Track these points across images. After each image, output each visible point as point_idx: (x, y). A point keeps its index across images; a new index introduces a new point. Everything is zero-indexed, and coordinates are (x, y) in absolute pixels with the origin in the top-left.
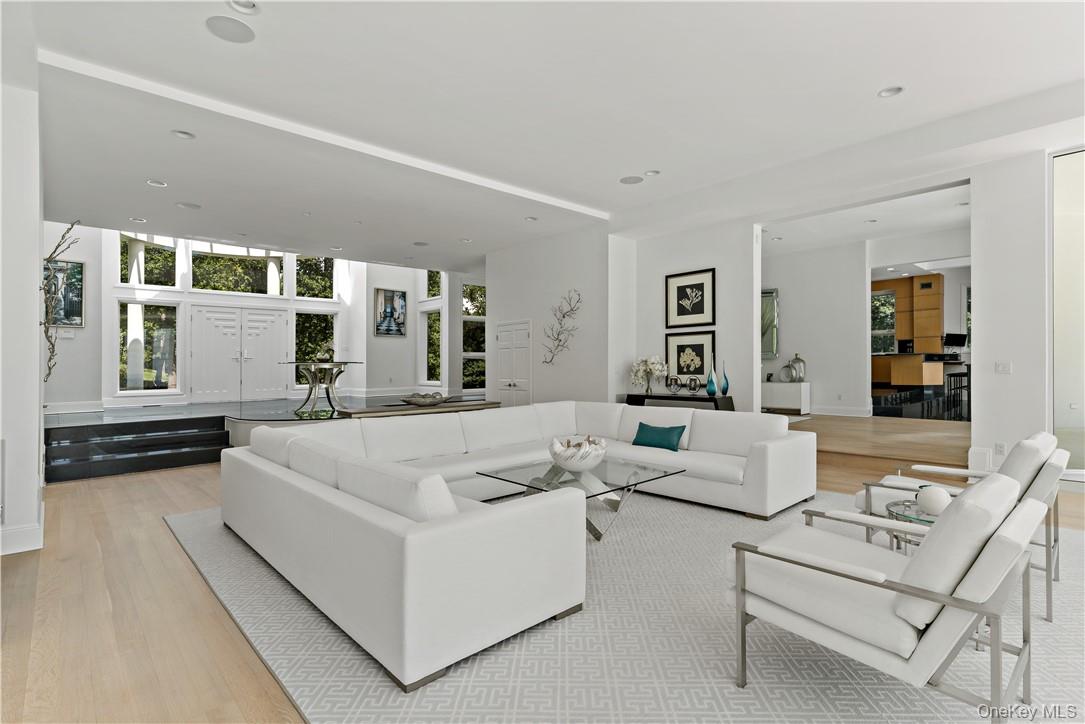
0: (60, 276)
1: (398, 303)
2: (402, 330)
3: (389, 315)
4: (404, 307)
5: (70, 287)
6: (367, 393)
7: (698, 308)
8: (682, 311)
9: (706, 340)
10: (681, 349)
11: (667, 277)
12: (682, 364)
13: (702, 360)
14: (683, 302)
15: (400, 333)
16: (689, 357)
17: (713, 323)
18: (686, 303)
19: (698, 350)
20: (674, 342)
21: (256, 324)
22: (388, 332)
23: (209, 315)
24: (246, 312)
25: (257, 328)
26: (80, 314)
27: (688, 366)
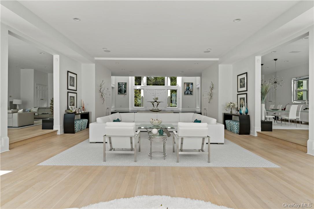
0: (123, 85)
1: (190, 86)
2: (192, 93)
3: (188, 89)
4: (192, 87)
5: (125, 87)
6: (182, 110)
7: (244, 86)
8: (241, 87)
9: (245, 96)
10: (240, 99)
11: (238, 76)
14: (241, 84)
15: (191, 94)
16: (242, 102)
17: (247, 91)
19: (244, 99)
20: (239, 97)
21: (159, 93)
22: (188, 94)
23: (149, 91)
24: (156, 90)
25: (159, 94)
26: (126, 92)
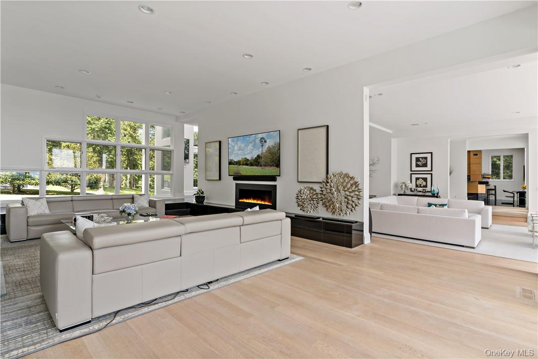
7: (425, 165)
8: (417, 166)
9: (429, 177)
10: (417, 179)
11: (411, 154)
12: (418, 184)
13: (427, 183)
14: (418, 163)
16: (420, 182)
17: (432, 170)
18: (419, 163)
19: (425, 180)
20: (414, 177)
27: (420, 185)
